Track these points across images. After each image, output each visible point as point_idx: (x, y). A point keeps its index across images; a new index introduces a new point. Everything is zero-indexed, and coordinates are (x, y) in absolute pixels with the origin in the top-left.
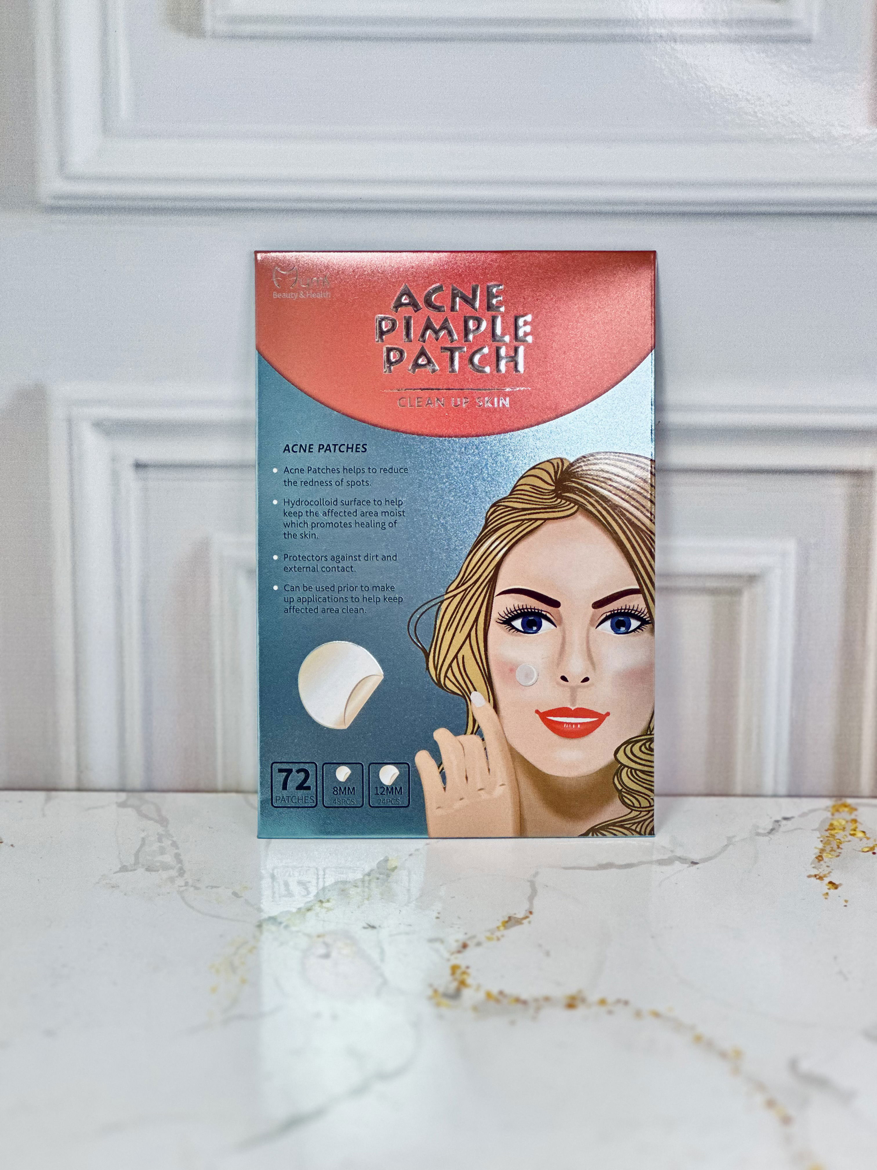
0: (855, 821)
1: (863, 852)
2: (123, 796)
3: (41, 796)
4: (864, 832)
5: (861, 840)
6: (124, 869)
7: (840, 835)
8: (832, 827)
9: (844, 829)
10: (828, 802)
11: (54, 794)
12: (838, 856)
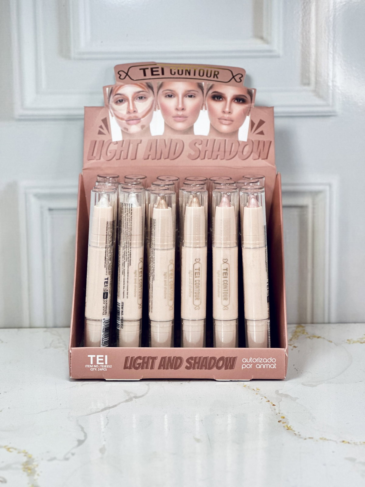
0: (304, 330)
1: (306, 338)
2: (45, 329)
3: (16, 330)
4: (307, 333)
5: (305, 335)
6: (46, 348)
7: (298, 334)
8: (296, 332)
9: (300, 332)
10: (295, 325)
11: (21, 329)
12: (297, 339)
